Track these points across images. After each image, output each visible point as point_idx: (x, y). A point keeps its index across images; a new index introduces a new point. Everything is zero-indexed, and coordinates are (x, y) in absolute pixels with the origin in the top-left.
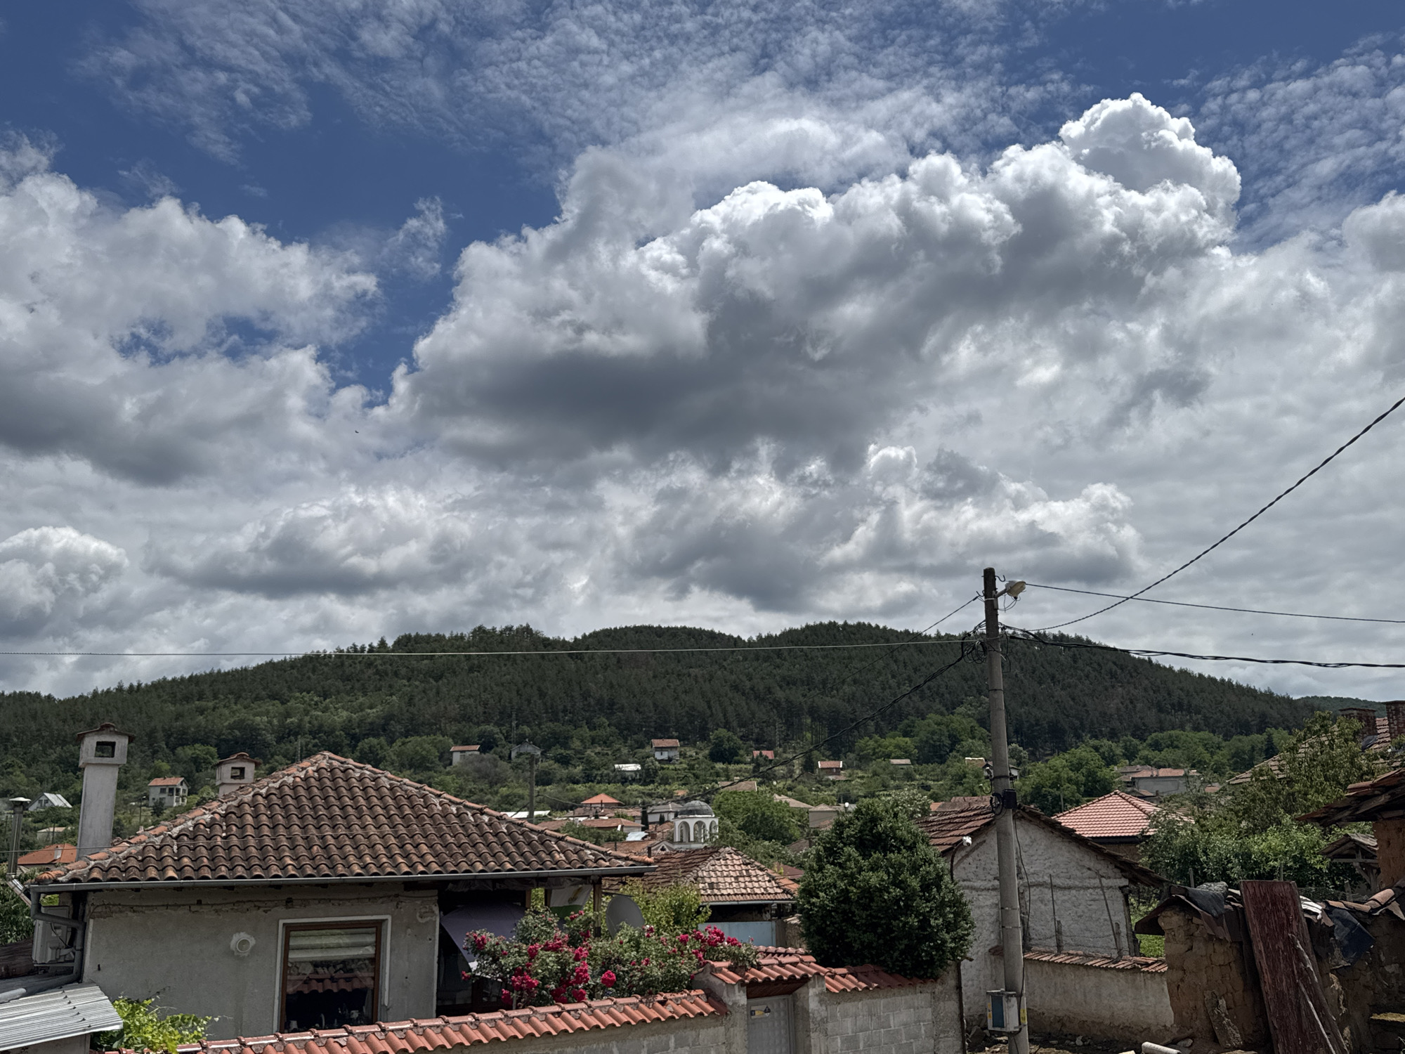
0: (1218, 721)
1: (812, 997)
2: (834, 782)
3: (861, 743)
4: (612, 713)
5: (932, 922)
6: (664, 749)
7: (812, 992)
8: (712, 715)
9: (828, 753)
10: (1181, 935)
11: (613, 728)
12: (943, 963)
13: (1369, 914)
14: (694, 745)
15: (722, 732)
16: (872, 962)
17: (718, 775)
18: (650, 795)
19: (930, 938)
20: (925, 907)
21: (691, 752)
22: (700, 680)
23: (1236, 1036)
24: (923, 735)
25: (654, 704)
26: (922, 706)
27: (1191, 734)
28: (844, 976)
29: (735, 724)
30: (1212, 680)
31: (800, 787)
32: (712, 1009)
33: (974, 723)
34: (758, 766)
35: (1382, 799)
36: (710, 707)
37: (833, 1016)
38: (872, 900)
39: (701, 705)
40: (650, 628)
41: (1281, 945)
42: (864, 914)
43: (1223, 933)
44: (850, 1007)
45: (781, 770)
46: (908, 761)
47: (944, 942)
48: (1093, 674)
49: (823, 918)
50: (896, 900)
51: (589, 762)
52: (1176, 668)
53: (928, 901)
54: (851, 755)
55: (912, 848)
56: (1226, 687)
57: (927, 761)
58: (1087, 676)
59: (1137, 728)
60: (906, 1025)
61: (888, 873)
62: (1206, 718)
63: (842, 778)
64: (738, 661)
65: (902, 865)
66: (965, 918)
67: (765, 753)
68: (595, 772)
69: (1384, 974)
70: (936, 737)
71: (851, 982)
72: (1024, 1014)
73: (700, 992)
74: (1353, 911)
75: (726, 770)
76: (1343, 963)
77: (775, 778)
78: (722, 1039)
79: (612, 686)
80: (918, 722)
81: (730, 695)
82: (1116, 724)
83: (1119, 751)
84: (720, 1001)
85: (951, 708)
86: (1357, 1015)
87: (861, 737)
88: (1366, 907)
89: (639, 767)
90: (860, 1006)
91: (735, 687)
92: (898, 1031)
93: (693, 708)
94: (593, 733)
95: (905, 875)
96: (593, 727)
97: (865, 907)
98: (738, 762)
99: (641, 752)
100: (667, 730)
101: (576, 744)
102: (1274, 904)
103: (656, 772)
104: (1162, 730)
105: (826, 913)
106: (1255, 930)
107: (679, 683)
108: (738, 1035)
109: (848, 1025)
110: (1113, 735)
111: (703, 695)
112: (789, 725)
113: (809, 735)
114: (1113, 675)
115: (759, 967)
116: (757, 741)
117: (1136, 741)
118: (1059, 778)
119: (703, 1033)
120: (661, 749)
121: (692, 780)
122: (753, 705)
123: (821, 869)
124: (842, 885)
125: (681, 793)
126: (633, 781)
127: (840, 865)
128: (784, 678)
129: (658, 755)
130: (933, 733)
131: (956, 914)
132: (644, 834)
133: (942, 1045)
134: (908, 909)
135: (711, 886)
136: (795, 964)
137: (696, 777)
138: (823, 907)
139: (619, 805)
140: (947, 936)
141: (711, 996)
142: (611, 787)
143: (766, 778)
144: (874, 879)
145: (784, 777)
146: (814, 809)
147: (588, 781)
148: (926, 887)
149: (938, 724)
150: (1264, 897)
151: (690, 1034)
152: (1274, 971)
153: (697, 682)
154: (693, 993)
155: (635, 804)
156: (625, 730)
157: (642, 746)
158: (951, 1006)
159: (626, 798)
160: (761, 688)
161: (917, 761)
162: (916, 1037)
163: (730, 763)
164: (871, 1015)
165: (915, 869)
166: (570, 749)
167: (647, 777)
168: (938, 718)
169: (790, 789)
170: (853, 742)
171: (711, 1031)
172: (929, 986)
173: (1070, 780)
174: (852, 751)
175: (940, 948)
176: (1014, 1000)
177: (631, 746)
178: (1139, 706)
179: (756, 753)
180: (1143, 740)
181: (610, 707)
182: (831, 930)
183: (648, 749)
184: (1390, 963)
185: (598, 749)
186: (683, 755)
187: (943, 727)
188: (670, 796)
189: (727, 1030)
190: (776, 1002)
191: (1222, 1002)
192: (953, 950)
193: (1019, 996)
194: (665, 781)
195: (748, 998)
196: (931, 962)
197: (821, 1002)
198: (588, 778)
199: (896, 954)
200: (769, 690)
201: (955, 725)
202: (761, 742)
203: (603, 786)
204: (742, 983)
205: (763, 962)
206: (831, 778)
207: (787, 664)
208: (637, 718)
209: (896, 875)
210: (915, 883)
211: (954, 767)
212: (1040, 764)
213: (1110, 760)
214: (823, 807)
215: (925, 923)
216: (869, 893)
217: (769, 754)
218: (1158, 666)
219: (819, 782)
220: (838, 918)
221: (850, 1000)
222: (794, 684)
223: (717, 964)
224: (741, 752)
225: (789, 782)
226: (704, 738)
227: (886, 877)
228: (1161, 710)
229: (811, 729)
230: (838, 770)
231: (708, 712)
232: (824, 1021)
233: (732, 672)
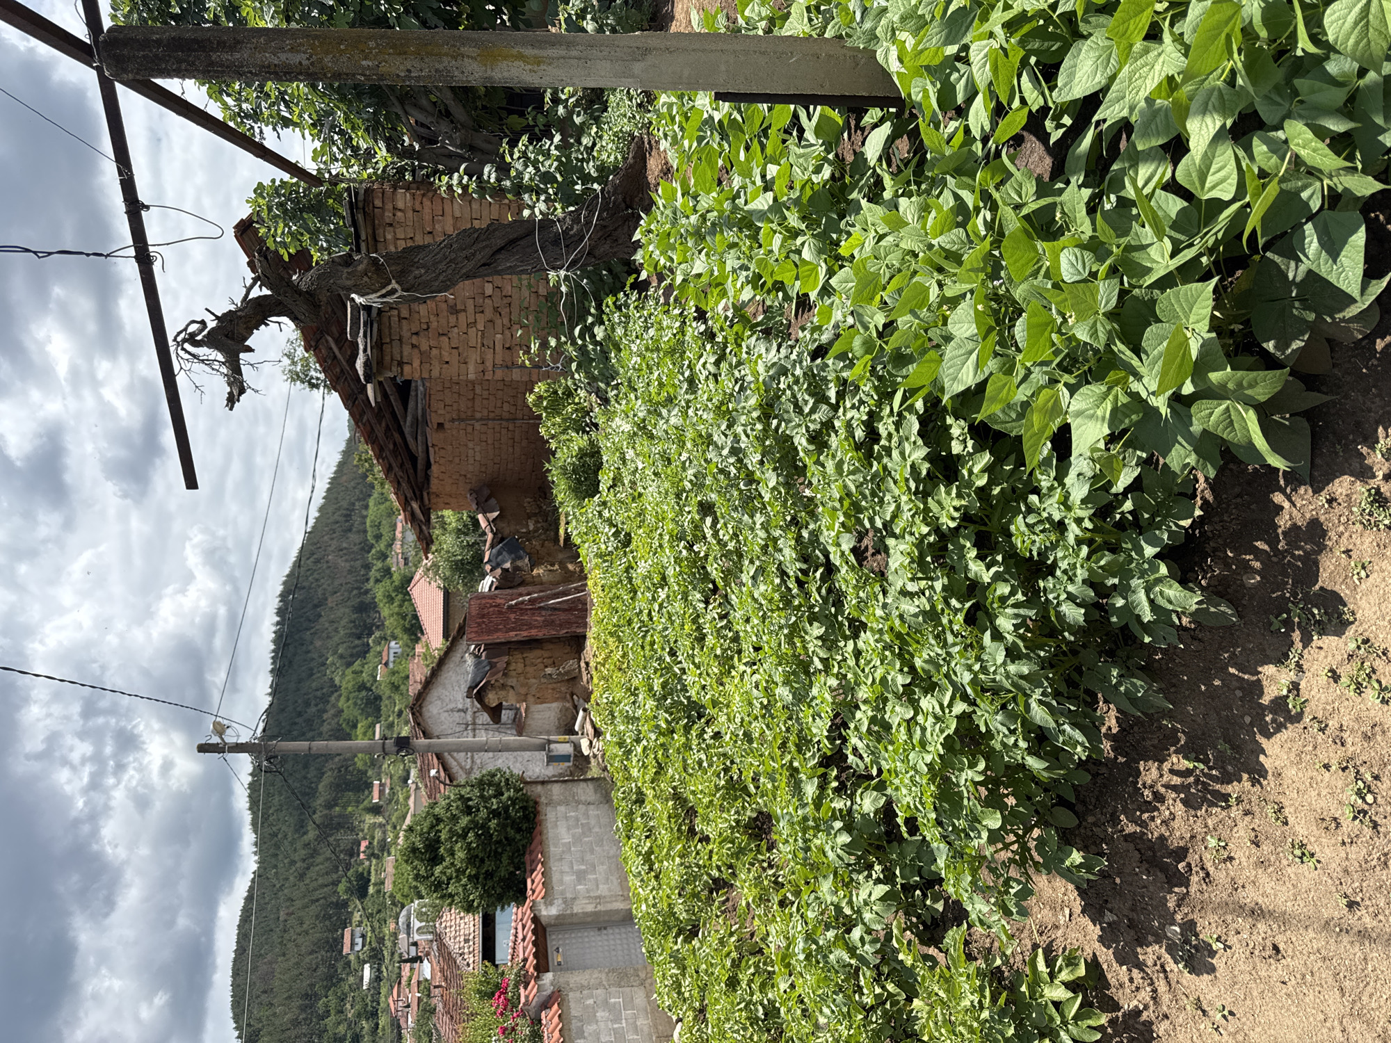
0: (361, 492)
1: (549, 912)
2: (391, 789)
3: (360, 764)
4: (316, 995)
5: (495, 807)
6: (353, 941)
7: (544, 913)
8: (324, 898)
9: (366, 792)
10: (503, 693)
11: (330, 993)
12: (526, 799)
13: (495, 534)
14: (352, 913)
15: (341, 888)
16: (524, 854)
17: (379, 891)
18: (393, 954)
19: (506, 808)
20: (483, 813)
21: (357, 917)
22: (291, 909)
23: (571, 663)
24: (357, 712)
25: (311, 953)
26: (332, 712)
27: (370, 511)
28: (533, 882)
29: (335, 876)
30: (329, 490)
31: (394, 819)
32: (556, 1006)
33: (349, 671)
34: (373, 855)
35: (415, 505)
36: (317, 900)
37: (563, 893)
38: (477, 856)
39: (314, 909)
40: (235, 961)
41: (512, 616)
42: (487, 863)
43: (501, 662)
44: (555, 877)
45: (378, 834)
46: (378, 726)
47: (509, 798)
48: (316, 576)
49: (489, 896)
50: (477, 835)
51: (359, 1015)
52: (317, 515)
53: (478, 810)
54: (370, 773)
55: (439, 820)
56: (334, 482)
57: (379, 709)
58: (317, 580)
59: (362, 549)
60: (569, 829)
61: (456, 842)
62: (359, 500)
63: (388, 781)
64: (276, 873)
65: (450, 830)
66: (494, 775)
67: (362, 849)
68: (369, 1008)
69: (535, 531)
70: (359, 702)
71: (537, 876)
72: (562, 738)
73: (543, 1015)
74: (492, 546)
75: (375, 885)
76: (527, 560)
77: (384, 840)
78: (578, 994)
79: (290, 997)
80: (345, 715)
81: (307, 881)
82: (358, 563)
83: (379, 564)
84: (550, 997)
85: (336, 688)
86: (560, 556)
87: (355, 764)
88: (490, 536)
89: (367, 966)
90: (555, 867)
91: (302, 876)
92: (573, 836)
93: (317, 917)
94: (332, 1012)
95: (458, 828)
96: (327, 1013)
97: (482, 861)
98: (369, 872)
99: (354, 964)
100: (335, 940)
101: (342, 1029)
102: (483, 616)
103: (373, 949)
104: (365, 531)
105: (486, 894)
106: (499, 637)
107: (292, 931)
108: (575, 979)
109: (568, 879)
110: (368, 567)
111: (305, 907)
112: (339, 826)
113: (350, 809)
114: (317, 561)
115: (525, 960)
116: (351, 855)
117: (373, 551)
118: (398, 614)
119: (574, 1013)
120: (353, 944)
121: (382, 915)
122: (319, 859)
123: (451, 896)
124: (464, 881)
125: (392, 926)
126: (379, 970)
127: (450, 879)
128: (296, 831)
129: (358, 948)
130: (355, 704)
131: (490, 784)
132: (426, 961)
133: (583, 798)
134: (484, 826)
135: (467, 941)
136: (524, 927)
137: (379, 911)
138: (481, 897)
139: (400, 983)
140: (506, 795)
141: (546, 1005)
142: (383, 991)
143: (384, 847)
144: (461, 855)
145: (384, 833)
146: (412, 810)
147: (377, 1014)
148: (468, 810)
149: (348, 699)
150: (479, 624)
151: (575, 1024)
152: (530, 626)
153: (293, 913)
154: (544, 1022)
155: (400, 968)
156: (332, 980)
157: (348, 964)
158: (556, 789)
159: (394, 976)
160: (304, 852)
161: (378, 718)
162: (577, 820)
163: (369, 880)
164: (561, 859)
165: (454, 818)
166: (345, 1035)
167: (376, 957)
168: (343, 699)
169: (395, 827)
170: (359, 771)
171: (572, 1005)
172: (542, 808)
173: (401, 606)
174: (366, 772)
175: (514, 801)
176: (553, 746)
177: (348, 974)
178: (345, 545)
179: (362, 856)
180: (372, 546)
181: (310, 997)
182: (499, 890)
183: (352, 957)
184: (527, 526)
185: (348, 1006)
186: (360, 924)
187: (352, 696)
188: (395, 935)
189: (571, 989)
190: (553, 941)
191: (549, 670)
192: (517, 790)
193: (550, 742)
194: (381, 940)
195: (548, 971)
196: (524, 808)
197: (551, 904)
198: (374, 1014)
199: (518, 837)
200: (307, 845)
201: (350, 686)
202: (353, 852)
203: (383, 999)
204: (537, 978)
205: (521, 956)
206: (387, 791)
207: (284, 828)
208: (323, 970)
209: (459, 836)
210: (464, 821)
211: (385, 691)
212: (387, 623)
213: (387, 572)
214: (411, 802)
215: (495, 814)
216: (472, 859)
217: (364, 844)
218: (313, 527)
219: (390, 801)
220: (490, 883)
221: (551, 878)
222: (303, 821)
223: (523, 1000)
224: (360, 869)
225: (389, 827)
226: (345, 904)
227: (459, 845)
228: (350, 530)
229: (345, 807)
230: (381, 785)
231: (322, 902)
232: (565, 901)
233: (287, 879)
